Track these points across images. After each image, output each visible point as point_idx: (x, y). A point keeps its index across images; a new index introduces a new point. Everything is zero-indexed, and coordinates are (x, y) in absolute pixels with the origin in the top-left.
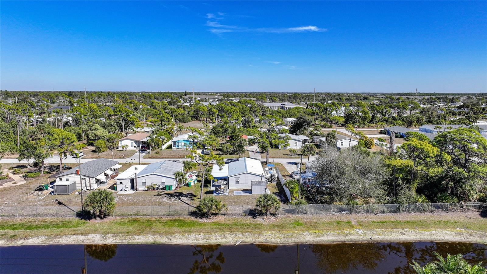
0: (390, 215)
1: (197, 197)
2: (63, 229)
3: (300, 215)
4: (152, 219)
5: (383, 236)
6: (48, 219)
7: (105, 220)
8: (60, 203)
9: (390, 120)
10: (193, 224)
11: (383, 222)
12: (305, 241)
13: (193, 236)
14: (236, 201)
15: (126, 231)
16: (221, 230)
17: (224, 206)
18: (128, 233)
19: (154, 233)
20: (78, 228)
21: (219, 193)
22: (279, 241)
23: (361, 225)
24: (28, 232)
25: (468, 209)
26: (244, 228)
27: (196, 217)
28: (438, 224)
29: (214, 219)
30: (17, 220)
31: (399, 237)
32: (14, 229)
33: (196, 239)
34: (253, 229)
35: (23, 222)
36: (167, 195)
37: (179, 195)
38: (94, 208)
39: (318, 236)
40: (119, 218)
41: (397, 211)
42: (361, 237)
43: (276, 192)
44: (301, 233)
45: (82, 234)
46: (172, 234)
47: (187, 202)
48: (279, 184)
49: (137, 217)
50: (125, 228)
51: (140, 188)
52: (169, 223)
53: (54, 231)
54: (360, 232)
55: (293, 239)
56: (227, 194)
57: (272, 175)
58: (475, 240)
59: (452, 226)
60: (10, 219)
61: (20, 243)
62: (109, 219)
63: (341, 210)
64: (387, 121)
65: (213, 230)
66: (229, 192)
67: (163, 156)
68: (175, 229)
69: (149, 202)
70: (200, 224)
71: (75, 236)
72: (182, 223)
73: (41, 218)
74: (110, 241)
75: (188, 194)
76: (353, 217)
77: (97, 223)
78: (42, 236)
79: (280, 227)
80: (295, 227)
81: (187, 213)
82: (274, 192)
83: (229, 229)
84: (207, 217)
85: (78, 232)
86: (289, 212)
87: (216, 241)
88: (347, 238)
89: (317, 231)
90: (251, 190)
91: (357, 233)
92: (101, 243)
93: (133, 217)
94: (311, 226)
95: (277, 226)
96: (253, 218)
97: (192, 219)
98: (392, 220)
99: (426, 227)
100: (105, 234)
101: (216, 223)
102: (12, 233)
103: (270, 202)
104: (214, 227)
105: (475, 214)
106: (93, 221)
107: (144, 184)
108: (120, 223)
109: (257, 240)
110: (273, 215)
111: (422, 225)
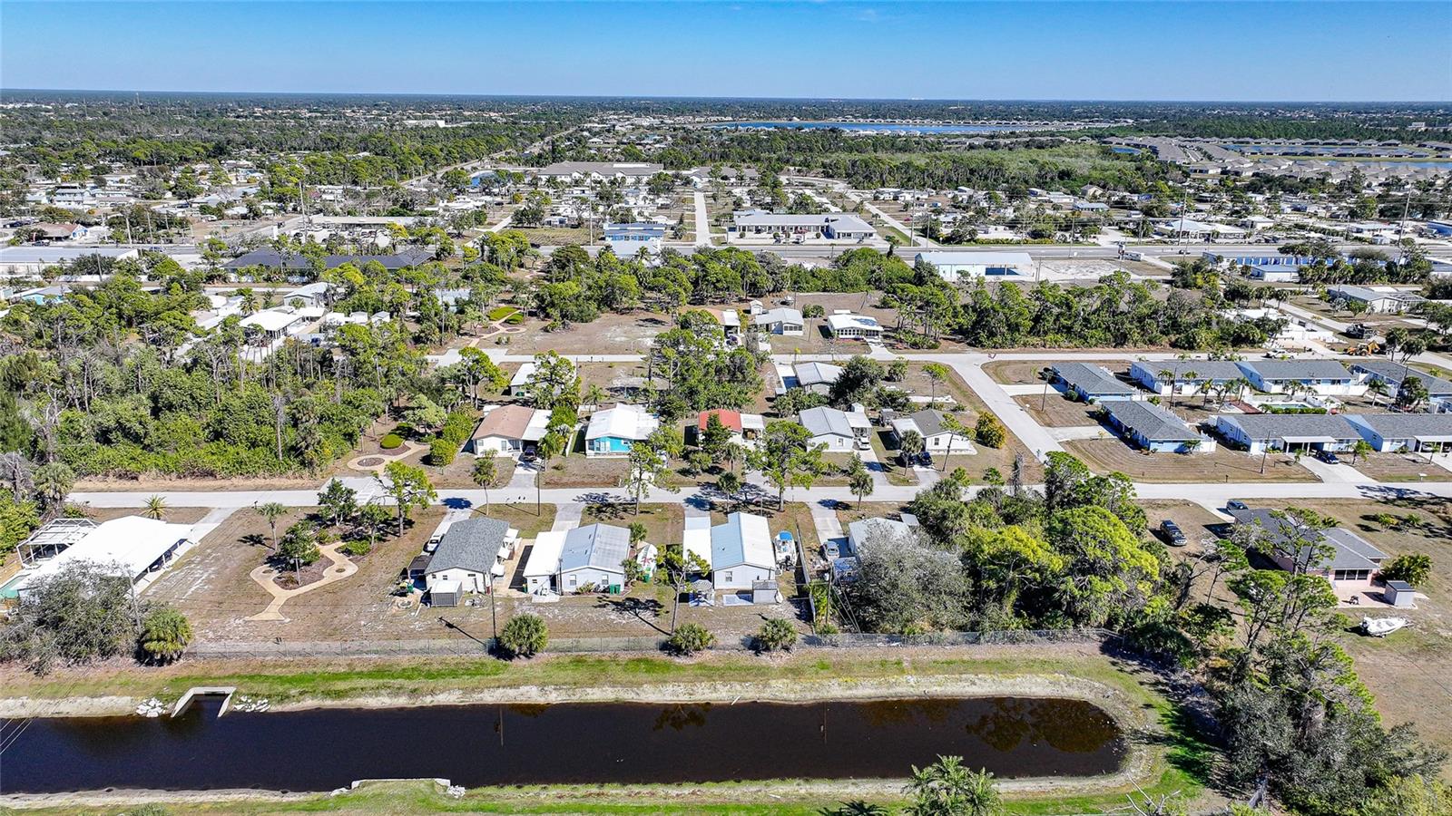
0: (965, 647)
1: (664, 609)
2: (478, 677)
3: (826, 649)
4: (604, 658)
5: (943, 688)
6: (451, 658)
7: (533, 661)
8: (450, 626)
9: (1077, 327)
10: (667, 667)
11: (949, 663)
12: (830, 695)
13: (670, 688)
14: (728, 617)
15: (572, 681)
16: (710, 678)
17: (712, 637)
18: (575, 684)
19: (614, 684)
20: (501, 676)
21: (699, 601)
22: (792, 696)
23: (915, 668)
24: (431, 683)
25: (1088, 637)
26: (744, 674)
27: (670, 654)
28: (1031, 666)
29: (697, 658)
30: (404, 661)
31: (967, 689)
32: (409, 678)
33: (674, 693)
34: (756, 675)
35: (414, 664)
36: (614, 607)
37: (633, 605)
38: (520, 645)
39: (850, 688)
40: (554, 655)
41: (976, 641)
42: (912, 689)
43: (794, 597)
44: (825, 682)
45: (511, 687)
46: (640, 685)
47: (649, 620)
48: (800, 576)
49: (581, 653)
50: (568, 675)
51: (567, 588)
52: (631, 666)
53: (467, 681)
54: (912, 680)
55: (814, 694)
56: (712, 602)
57: (788, 559)
58: (1070, 694)
59: (1050, 669)
60: (394, 659)
61: (428, 701)
62: (541, 657)
63: (891, 638)
64: (1069, 330)
65: (696, 679)
66: (716, 598)
67: (573, 479)
68: (642, 676)
69: (590, 622)
70: (679, 668)
71: (501, 690)
72: (651, 665)
73: (438, 657)
74: (554, 697)
75: (647, 601)
76: (905, 653)
77: (524, 666)
78: (454, 689)
79: (795, 672)
80: (817, 673)
81: (652, 644)
82: (790, 595)
83: (721, 676)
84: (686, 654)
85: (503, 683)
86: (811, 641)
87: (702, 697)
88: (891, 691)
89: (849, 679)
90: (752, 592)
91: (907, 682)
92: (542, 701)
93: (575, 654)
94: (842, 669)
95: (792, 671)
96: (756, 654)
97: (662, 657)
98: (966, 658)
99: (1012, 671)
100: (543, 686)
101: (701, 666)
102: (410, 685)
103: (782, 634)
104: (699, 672)
105: (1092, 647)
106: (516, 661)
107: (573, 582)
108: (560, 666)
109: (762, 695)
110: (786, 649)
111: (1005, 667)
